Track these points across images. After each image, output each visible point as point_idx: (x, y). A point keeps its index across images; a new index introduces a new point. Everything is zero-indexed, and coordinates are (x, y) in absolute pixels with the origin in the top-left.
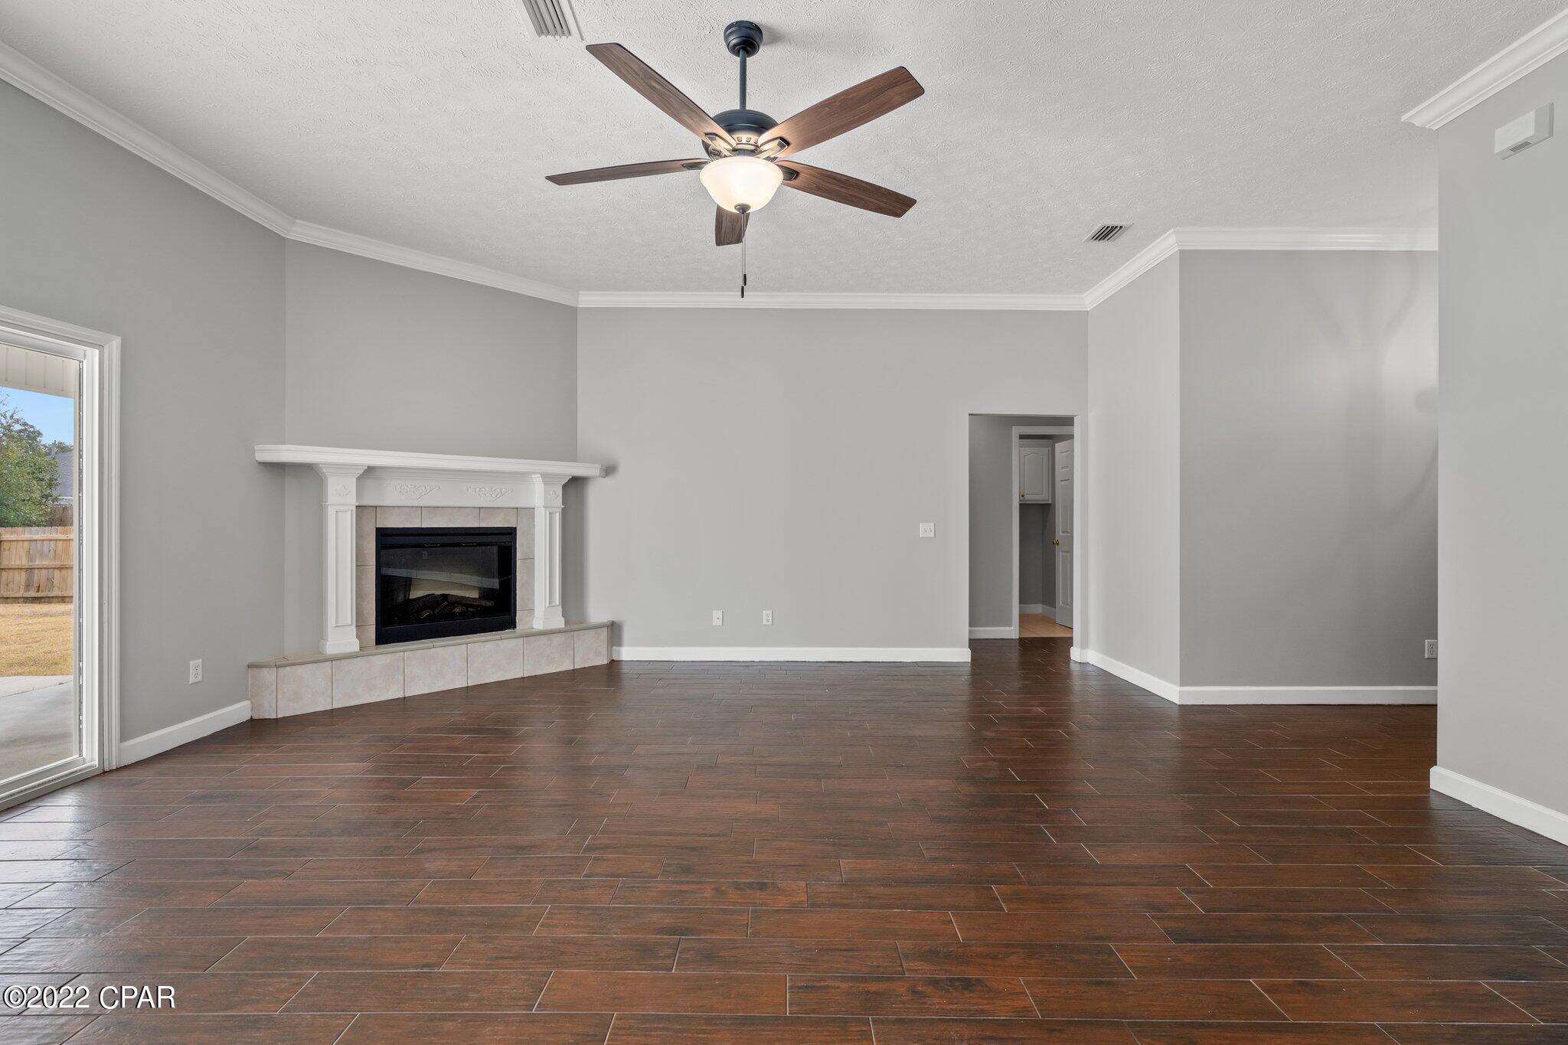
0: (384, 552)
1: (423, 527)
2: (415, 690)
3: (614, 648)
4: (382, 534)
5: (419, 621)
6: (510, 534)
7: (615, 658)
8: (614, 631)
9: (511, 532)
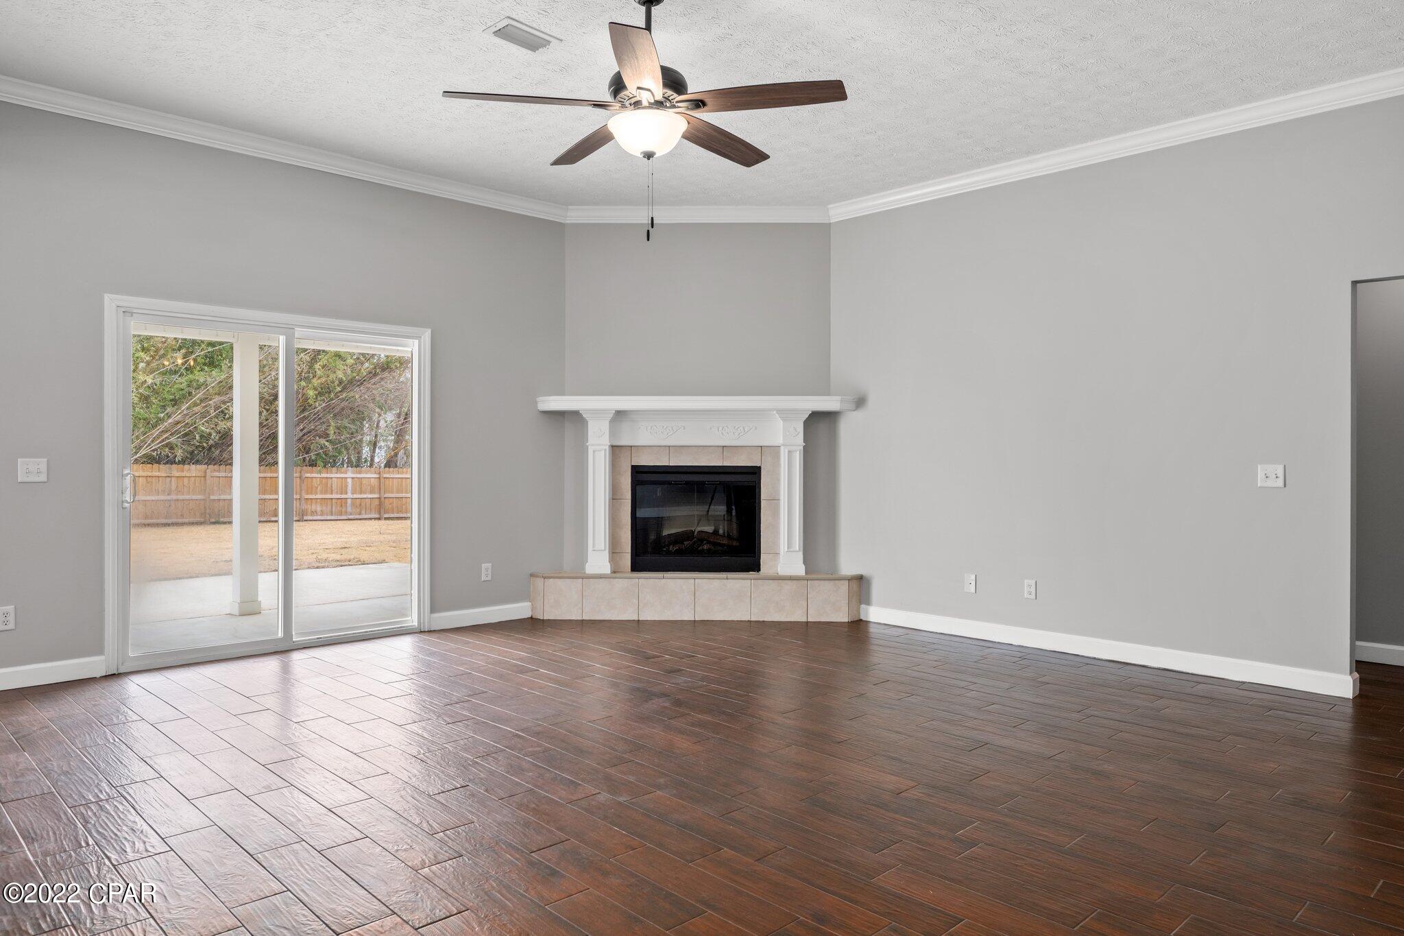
0: (638, 488)
1: (671, 465)
2: (648, 615)
3: (863, 606)
4: (637, 471)
5: (669, 553)
6: (756, 473)
7: (863, 617)
8: (860, 586)
9: (755, 472)
